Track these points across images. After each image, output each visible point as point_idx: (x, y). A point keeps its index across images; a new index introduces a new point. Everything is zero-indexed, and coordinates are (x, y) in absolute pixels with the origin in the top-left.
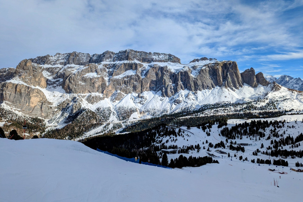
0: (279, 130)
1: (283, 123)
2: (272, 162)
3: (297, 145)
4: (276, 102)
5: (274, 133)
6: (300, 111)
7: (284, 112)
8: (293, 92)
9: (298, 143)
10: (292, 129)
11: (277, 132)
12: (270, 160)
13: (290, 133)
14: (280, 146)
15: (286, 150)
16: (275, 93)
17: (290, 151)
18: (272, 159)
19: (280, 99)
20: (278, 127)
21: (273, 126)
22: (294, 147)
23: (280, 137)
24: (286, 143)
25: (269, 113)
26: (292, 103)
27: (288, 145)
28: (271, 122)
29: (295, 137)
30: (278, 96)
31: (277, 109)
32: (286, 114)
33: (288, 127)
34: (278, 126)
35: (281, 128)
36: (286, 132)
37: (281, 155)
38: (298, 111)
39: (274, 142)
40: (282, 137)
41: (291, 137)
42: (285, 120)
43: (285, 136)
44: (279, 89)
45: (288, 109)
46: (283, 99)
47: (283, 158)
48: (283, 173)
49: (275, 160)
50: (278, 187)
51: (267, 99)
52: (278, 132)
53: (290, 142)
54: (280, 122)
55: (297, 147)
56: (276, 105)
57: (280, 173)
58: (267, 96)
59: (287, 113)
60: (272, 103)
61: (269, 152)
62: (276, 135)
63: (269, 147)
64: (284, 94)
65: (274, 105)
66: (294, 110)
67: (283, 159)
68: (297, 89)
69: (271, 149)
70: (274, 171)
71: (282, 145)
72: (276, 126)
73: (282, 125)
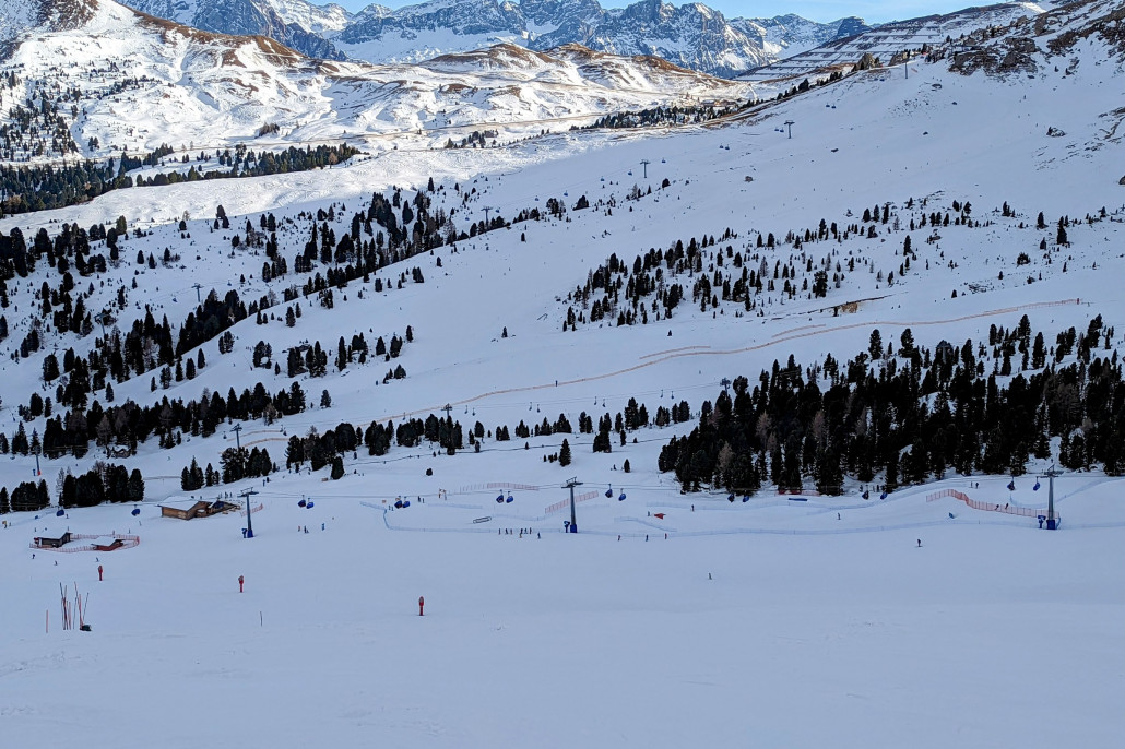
0: (92, 289)
1: (112, 239)
2: (54, 494)
3: (190, 362)
4: (68, 105)
5: (60, 308)
6: (203, 158)
7: (116, 170)
8: (163, 39)
9: (193, 354)
10: (161, 269)
11: (80, 301)
12: (43, 483)
13: (155, 301)
14: (99, 383)
15: (130, 407)
16: (63, 39)
17: (151, 406)
18: (52, 472)
19: (94, 86)
20: (85, 270)
21: (52, 264)
22: (173, 382)
23: (98, 332)
24: (129, 361)
25: (25, 175)
26: (159, 110)
27: (140, 372)
28: (42, 234)
29: (177, 323)
30: (82, 59)
31: (73, 147)
32: (127, 183)
33: (140, 259)
34: (86, 259)
35: (103, 269)
36: (132, 296)
37: (104, 442)
38: (193, 156)
39: (61, 367)
40: (109, 330)
41: (158, 321)
42: (122, 222)
43: (125, 322)
44: (82, 11)
45: (139, 150)
46: (110, 83)
47: (118, 455)
48: (118, 544)
49: (69, 477)
50: (85, 628)
51: (13, 82)
52: (86, 302)
53: (155, 355)
54: (97, 232)
55: (191, 374)
56: (69, 122)
57: (99, 548)
58: (9, 63)
59: (133, 175)
60: (46, 108)
61: (35, 434)
62: (73, 320)
63: (36, 399)
64: (113, 48)
65: (60, 120)
66: (170, 151)
67: (118, 462)
68: (185, 17)
69: (48, 413)
70: (65, 546)
71: (108, 379)
72: (72, 259)
73: (106, 252)
